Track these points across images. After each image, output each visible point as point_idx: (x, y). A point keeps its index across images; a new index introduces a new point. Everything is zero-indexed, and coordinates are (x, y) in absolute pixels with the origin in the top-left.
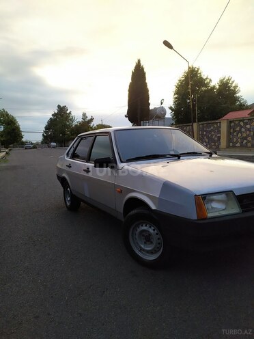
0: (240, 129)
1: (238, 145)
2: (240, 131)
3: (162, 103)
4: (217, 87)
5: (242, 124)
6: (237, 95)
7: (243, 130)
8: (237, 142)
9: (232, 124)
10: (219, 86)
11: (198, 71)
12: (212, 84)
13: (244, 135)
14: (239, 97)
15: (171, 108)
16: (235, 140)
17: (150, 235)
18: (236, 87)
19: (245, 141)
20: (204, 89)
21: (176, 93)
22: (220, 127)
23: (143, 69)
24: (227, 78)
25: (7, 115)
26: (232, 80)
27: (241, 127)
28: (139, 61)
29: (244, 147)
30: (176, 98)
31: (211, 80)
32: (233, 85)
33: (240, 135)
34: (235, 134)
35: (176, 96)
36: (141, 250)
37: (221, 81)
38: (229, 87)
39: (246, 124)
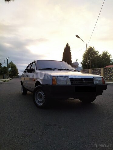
0: (109, 72)
1: (108, 79)
2: (109, 73)
3: (77, 61)
4: (102, 55)
5: (110, 70)
6: (111, 59)
7: (110, 72)
8: (108, 78)
9: (106, 70)
10: (103, 55)
11: (93, 48)
12: (99, 54)
13: (111, 75)
14: (111, 60)
15: (81, 63)
16: (107, 77)
17: (42, 95)
18: (110, 55)
19: (111, 77)
20: (95, 56)
21: (84, 57)
22: (100, 71)
23: (69, 47)
24: (106, 52)
25: (13, 64)
26: (108, 52)
27: (109, 71)
28: (68, 44)
29: (111, 80)
30: (83, 59)
31: (99, 52)
32: (109, 55)
33: (109, 74)
34: (107, 74)
35: (84, 58)
36: (39, 102)
37: (103, 53)
38: (107, 55)
39: (112, 70)
